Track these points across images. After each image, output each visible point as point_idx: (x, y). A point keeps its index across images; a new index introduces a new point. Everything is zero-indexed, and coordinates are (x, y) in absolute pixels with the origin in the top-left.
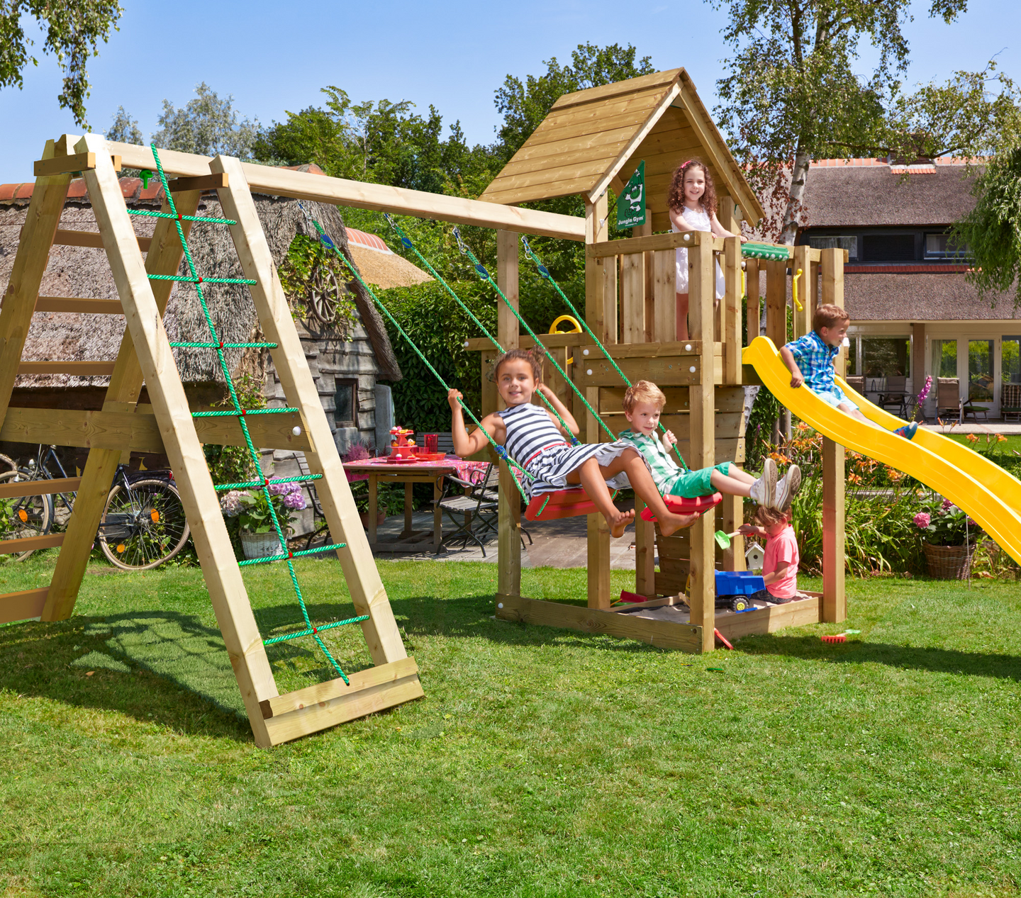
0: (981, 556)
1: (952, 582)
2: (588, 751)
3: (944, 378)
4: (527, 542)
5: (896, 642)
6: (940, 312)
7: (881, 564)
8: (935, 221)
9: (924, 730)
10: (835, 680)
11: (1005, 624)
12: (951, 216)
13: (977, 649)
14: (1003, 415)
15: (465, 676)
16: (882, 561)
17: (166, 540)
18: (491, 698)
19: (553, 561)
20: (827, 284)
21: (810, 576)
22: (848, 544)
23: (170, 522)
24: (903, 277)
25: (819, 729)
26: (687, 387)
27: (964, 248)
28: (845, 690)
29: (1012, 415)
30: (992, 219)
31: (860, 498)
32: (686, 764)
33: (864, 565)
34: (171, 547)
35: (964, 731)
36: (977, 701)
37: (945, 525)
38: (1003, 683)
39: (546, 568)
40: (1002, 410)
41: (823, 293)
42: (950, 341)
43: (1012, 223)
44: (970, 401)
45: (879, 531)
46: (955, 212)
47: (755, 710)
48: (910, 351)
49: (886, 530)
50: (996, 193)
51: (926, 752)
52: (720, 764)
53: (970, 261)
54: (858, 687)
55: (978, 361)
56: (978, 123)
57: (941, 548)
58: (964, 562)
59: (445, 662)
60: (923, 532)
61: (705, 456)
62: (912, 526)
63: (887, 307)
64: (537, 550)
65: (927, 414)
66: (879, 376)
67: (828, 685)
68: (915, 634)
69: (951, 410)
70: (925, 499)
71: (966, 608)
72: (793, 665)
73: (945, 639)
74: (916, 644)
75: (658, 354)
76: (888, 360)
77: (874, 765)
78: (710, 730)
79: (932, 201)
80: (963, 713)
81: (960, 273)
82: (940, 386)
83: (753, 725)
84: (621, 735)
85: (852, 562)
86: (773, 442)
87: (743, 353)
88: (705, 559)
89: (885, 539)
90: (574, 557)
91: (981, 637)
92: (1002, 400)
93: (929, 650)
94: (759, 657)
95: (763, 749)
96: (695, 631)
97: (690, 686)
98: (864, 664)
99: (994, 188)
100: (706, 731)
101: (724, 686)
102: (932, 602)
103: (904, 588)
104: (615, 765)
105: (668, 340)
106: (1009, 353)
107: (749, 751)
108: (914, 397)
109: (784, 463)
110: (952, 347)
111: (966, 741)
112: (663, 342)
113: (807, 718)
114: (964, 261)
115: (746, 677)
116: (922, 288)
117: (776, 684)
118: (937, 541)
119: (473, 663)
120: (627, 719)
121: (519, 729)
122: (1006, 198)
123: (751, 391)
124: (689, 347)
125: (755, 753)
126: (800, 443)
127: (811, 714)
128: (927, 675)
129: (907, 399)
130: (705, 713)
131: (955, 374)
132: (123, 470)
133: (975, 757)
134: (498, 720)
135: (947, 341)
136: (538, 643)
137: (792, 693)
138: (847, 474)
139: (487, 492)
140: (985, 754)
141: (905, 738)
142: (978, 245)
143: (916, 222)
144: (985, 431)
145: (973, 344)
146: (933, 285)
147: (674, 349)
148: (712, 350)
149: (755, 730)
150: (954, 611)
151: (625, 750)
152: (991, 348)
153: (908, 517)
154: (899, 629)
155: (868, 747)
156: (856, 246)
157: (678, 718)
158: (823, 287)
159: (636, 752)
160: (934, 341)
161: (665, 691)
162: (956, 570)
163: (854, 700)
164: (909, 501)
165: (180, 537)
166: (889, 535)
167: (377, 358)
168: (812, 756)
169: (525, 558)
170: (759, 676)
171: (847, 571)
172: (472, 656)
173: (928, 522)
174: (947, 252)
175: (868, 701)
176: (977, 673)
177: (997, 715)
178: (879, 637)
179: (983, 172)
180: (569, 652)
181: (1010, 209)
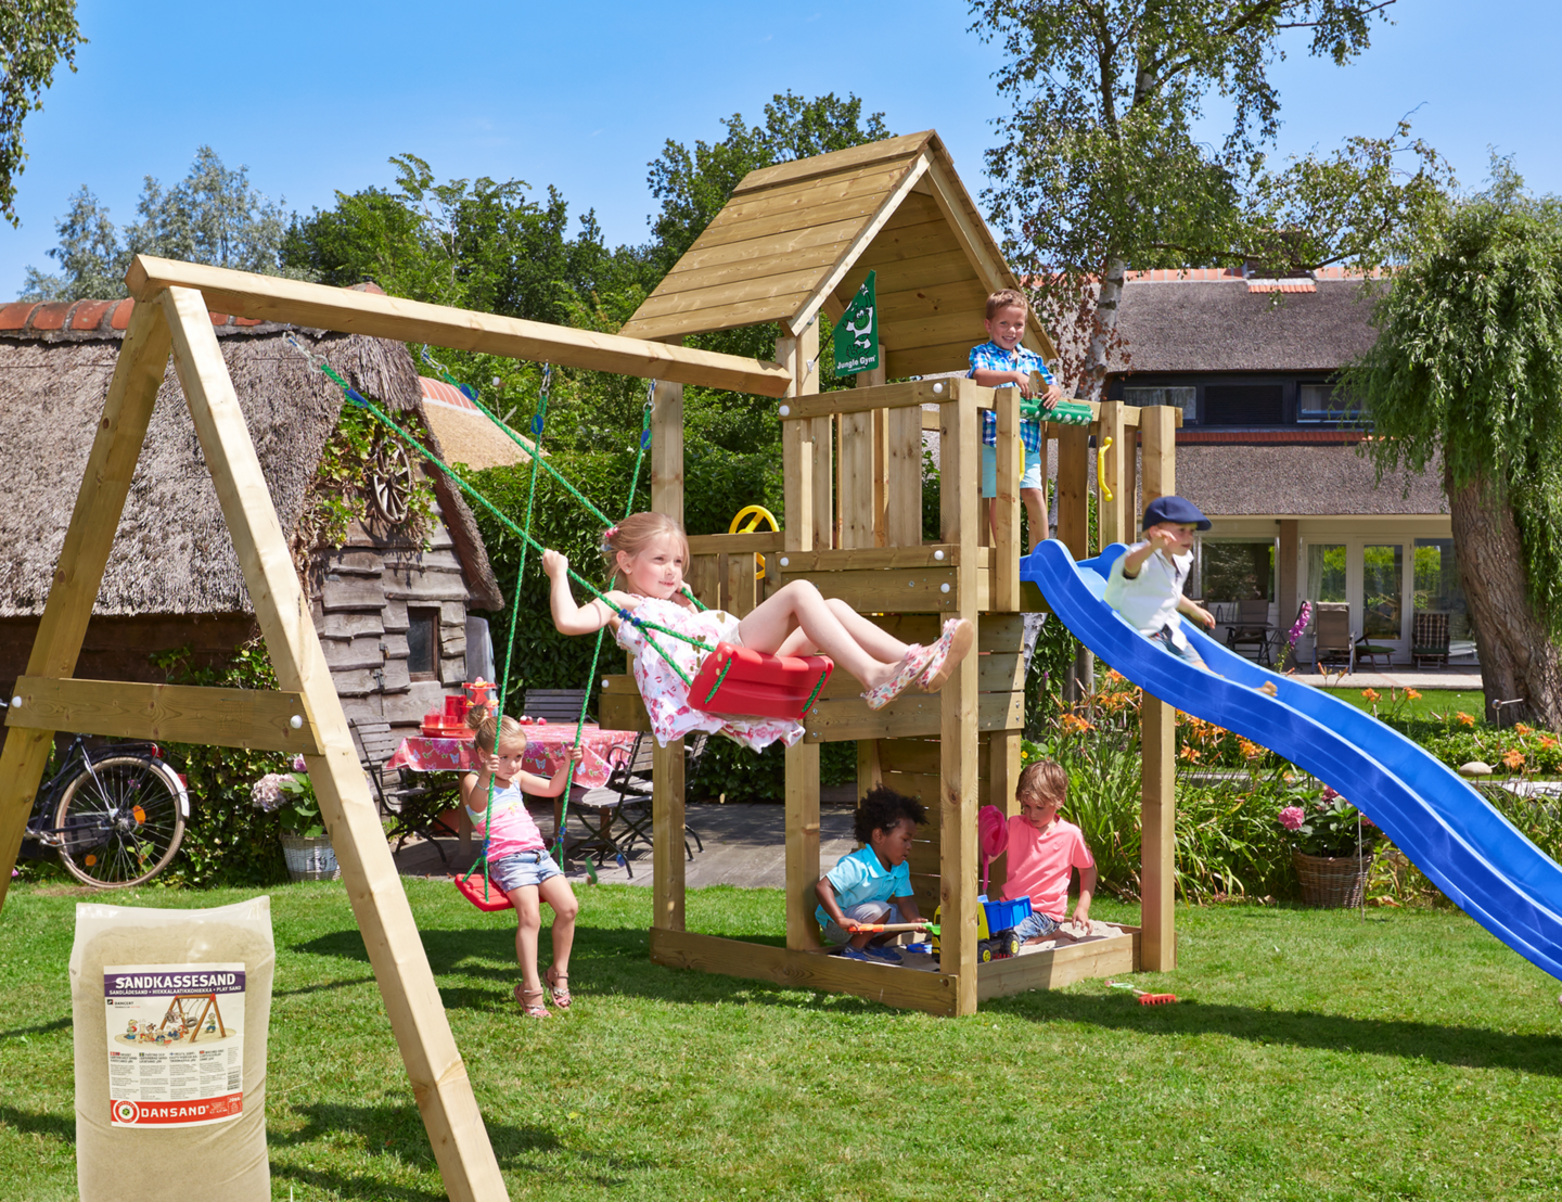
0: (1380, 873)
1: (1337, 911)
2: (785, 1168)
3: (1326, 603)
4: (694, 850)
5: (1251, 1003)
6: (1321, 504)
7: (1230, 884)
8: (1315, 364)
9: (1293, 1136)
10: (1159, 1060)
11: (1416, 976)
12: (1339, 356)
13: (1373, 1014)
14: (1415, 659)
15: (599, 1054)
16: (1230, 880)
17: (147, 848)
18: (638, 1088)
19: (733, 877)
20: (1149, 459)
21: (1121, 902)
22: (1180, 854)
23: (154, 821)
24: (1265, 449)
25: (1135, 1134)
26: (938, 615)
27: (1357, 406)
28: (1174, 1075)
29: (1429, 659)
30: (1400, 361)
31: (1198, 783)
32: (933, 1188)
33: (1204, 884)
34: (154, 859)
35: (1353, 1138)
36: (1373, 1093)
37: (1326, 826)
38: (1413, 1065)
39: (722, 888)
40: (1414, 651)
41: (1144, 474)
42: (1336, 546)
43: (1430, 366)
44: (1365, 637)
45: (1227, 834)
46: (1345, 351)
47: (1038, 1106)
48: (1275, 562)
49: (1237, 832)
50: (1407, 324)
51: (1297, 1169)
52: (985, 1187)
53: (1366, 425)
54: (1194, 1071)
55: (1378, 577)
56: (1382, 216)
57: (1320, 861)
58: (1355, 882)
59: (569, 1033)
60: (1295, 837)
61: (963, 718)
62: (1275, 826)
63: (1241, 495)
64: (710, 860)
65: (1300, 658)
66: (1228, 600)
67: (1148, 1068)
68: (1279, 991)
69: (1336, 652)
70: (1296, 785)
71: (1357, 952)
72: (1095, 1038)
73: (1325, 998)
74: (1282, 1005)
75: (892, 565)
76: (1240, 576)
77: (1217, 1189)
78: (969, 1136)
79: (1310, 334)
80: (1352, 1111)
81: (1351, 444)
82: (1320, 615)
83: (1035, 1128)
84: (836, 1144)
85: (1185, 881)
86: (1066, 697)
87: (1023, 563)
88: (963, 874)
89: (1235, 845)
90: (765, 871)
91: (1380, 995)
92: (1414, 637)
93: (1302, 1015)
94: (1044, 1025)
95: (1049, 1165)
96: (946, 983)
97: (940, 1069)
98: (1203, 1037)
99: (1405, 314)
100: (964, 1137)
101: (991, 1070)
102: (1305, 943)
103: (1264, 921)
104: (826, 1189)
105: (908, 544)
106: (1425, 565)
107: (1028, 1168)
108: (1280, 632)
109: (1083, 729)
110: (1338, 555)
111: (1357, 1153)
112: (901, 547)
113: (1117, 1118)
114: (1357, 426)
115: (1024, 1056)
116: (1293, 466)
117: (1069, 1066)
118: (1313, 849)
119: (611, 1035)
120: (844, 1120)
121: (681, 1135)
122: (1423, 330)
123: (1033, 622)
124: (939, 554)
125: (1037, 1170)
126: (1109, 699)
127: (1122, 1111)
128: (1298, 1053)
129: (1269, 635)
130: (963, 1111)
131: (1343, 597)
132: (82, 743)
133: (1370, 1177)
134: (649, 1121)
135: (1331, 547)
136: (710, 999)
137: (1093, 1081)
138: (1179, 748)
139: (633, 779)
140: (1386, 1173)
141: (1264, 1148)
142: (1379, 401)
143: (1286, 366)
144: (1389, 684)
145: (1370, 551)
146: (1310, 461)
147: (917, 557)
148: (974, 558)
149: (1037, 1136)
150: (1339, 956)
151: (841, 1166)
152: (1398, 558)
153: (1271, 813)
154: (1256, 983)
155: (1209, 1162)
156: (1194, 402)
157: (921, 1118)
158: (1144, 464)
159: (857, 1170)
160: (1311, 547)
161: (902, 1077)
162: (1343, 893)
163: (1187, 1091)
164: (1272, 789)
165: (168, 844)
166: (1242, 840)
167: (468, 575)
168: (1125, 1176)
169: (691, 873)
170: (1044, 1054)
171: (1178, 895)
172: (610, 1025)
173: (1300, 821)
174: (1332, 411)
175: (1209, 1092)
176: (1374, 1050)
177: (1404, 1113)
178: (1225, 995)
179: (1387, 290)
180: (757, 1014)
181: (1427, 346)
